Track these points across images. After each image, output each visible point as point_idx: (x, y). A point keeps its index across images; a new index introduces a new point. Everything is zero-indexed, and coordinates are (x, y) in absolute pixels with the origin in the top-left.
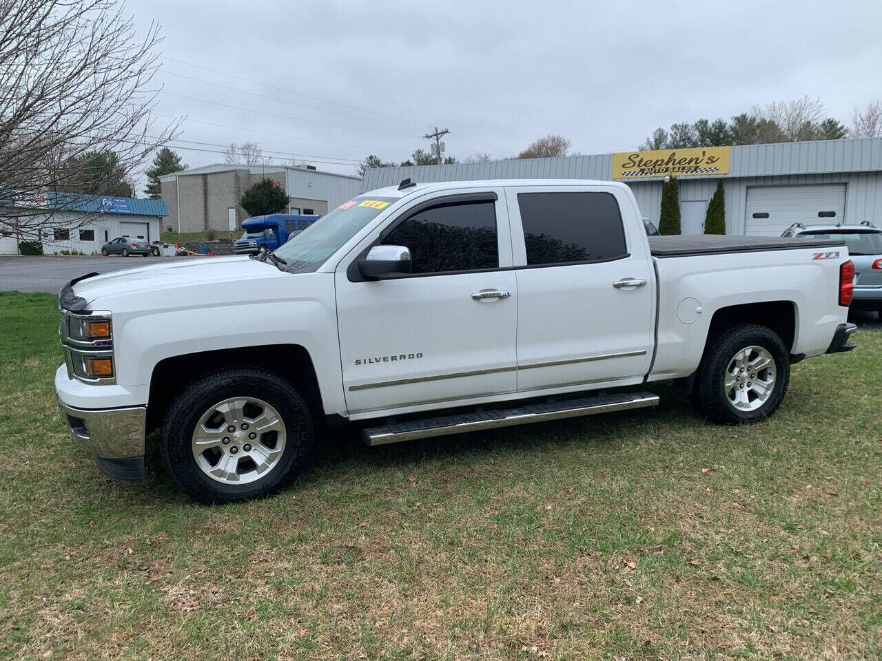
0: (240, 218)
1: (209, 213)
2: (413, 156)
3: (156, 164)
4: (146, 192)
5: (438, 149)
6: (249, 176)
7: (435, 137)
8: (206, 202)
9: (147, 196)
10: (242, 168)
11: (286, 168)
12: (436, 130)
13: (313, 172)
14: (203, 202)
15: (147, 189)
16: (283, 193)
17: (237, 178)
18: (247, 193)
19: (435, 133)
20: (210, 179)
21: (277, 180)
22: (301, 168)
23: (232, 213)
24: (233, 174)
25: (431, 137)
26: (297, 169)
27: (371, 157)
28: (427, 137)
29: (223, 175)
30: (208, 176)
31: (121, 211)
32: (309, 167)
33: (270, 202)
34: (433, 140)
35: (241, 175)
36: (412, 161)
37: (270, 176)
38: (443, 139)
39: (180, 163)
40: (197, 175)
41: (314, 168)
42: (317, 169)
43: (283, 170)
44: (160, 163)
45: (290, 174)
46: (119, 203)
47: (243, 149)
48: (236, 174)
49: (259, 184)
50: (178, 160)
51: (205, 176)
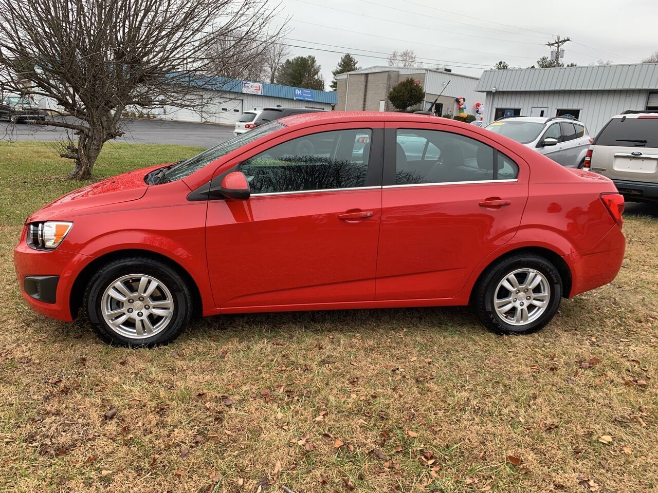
0: (387, 108)
1: (367, 103)
2: (538, 62)
3: (340, 66)
4: (331, 86)
5: (558, 55)
6: (398, 75)
7: (556, 45)
8: (365, 95)
9: (331, 89)
10: (394, 70)
11: (426, 70)
12: (558, 39)
13: (448, 74)
14: (363, 95)
15: (332, 84)
16: (421, 90)
17: (389, 77)
18: (394, 89)
19: (557, 41)
20: (370, 77)
21: (418, 80)
22: (440, 70)
23: (382, 104)
24: (387, 74)
25: (552, 44)
26: (436, 71)
27: (501, 63)
28: (549, 45)
29: (379, 74)
30: (369, 76)
31: (306, 99)
32: (446, 70)
33: (411, 97)
34: (554, 48)
35: (392, 75)
36: (537, 66)
37: (413, 76)
38: (563, 46)
39: (356, 66)
40: (362, 74)
41: (450, 71)
42: (452, 72)
43: (424, 72)
44: (343, 65)
45: (429, 74)
46: (305, 93)
47: (402, 56)
48: (389, 74)
49: (404, 82)
50: (355, 64)
51: (367, 75)
